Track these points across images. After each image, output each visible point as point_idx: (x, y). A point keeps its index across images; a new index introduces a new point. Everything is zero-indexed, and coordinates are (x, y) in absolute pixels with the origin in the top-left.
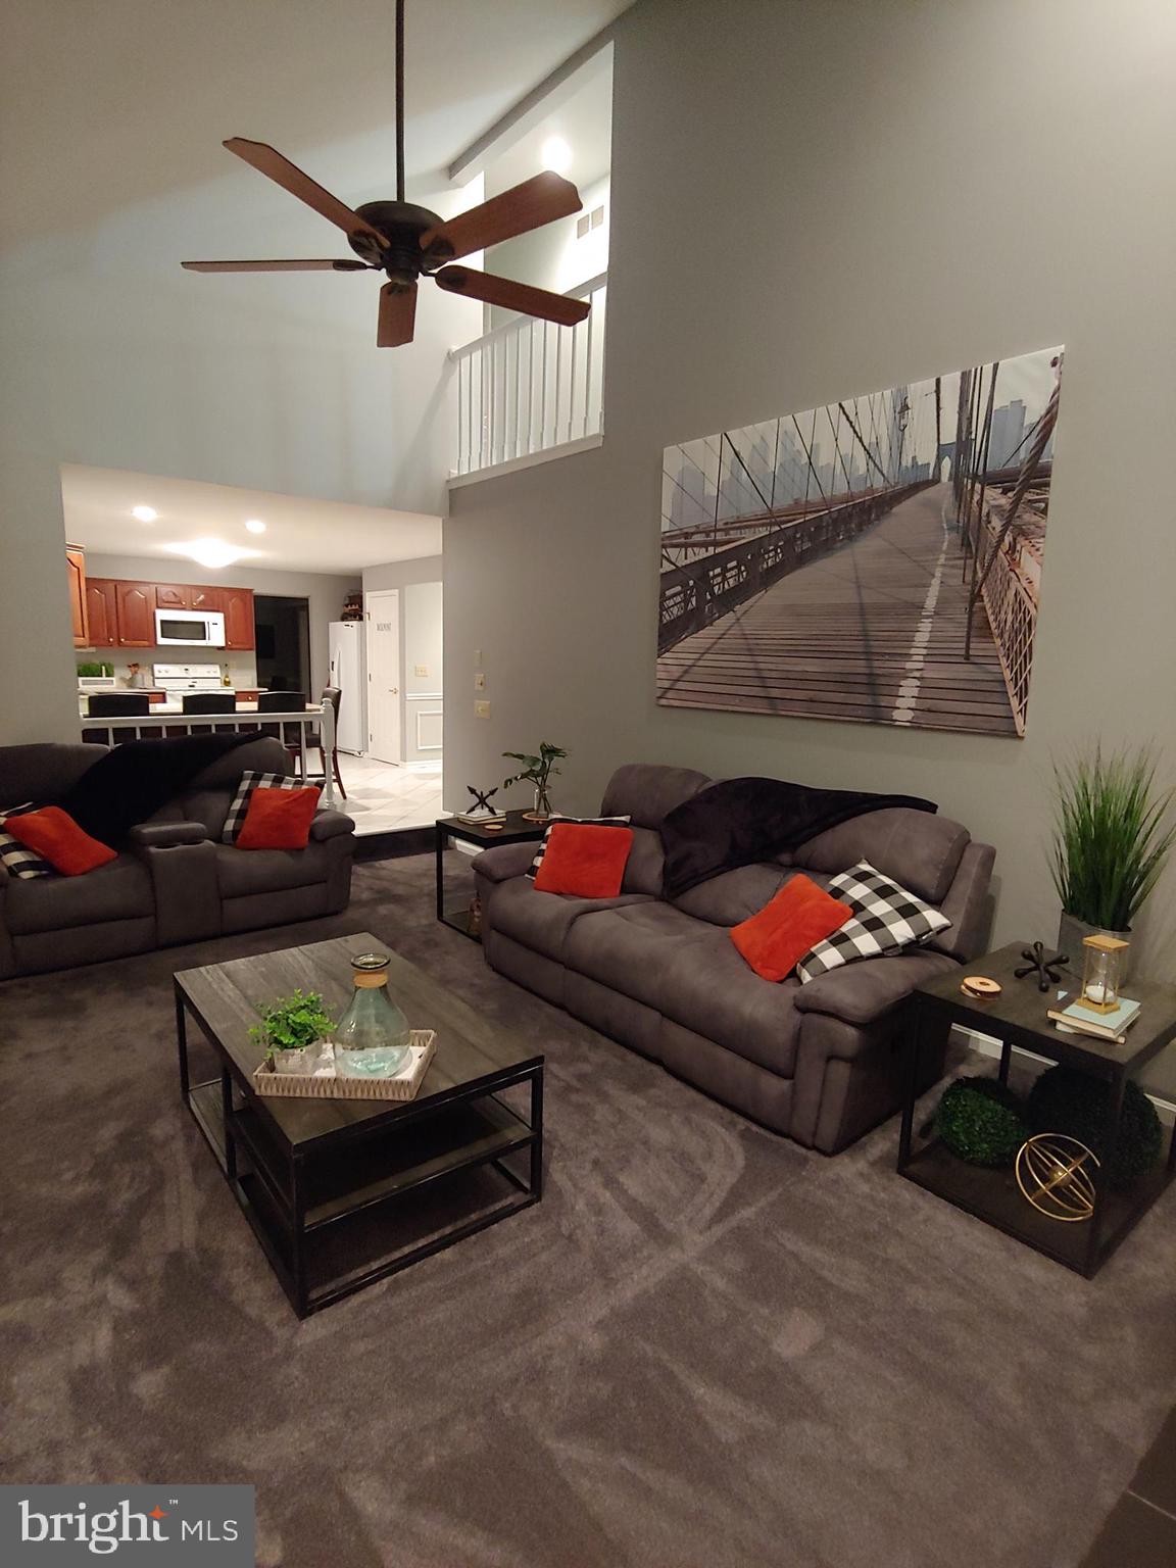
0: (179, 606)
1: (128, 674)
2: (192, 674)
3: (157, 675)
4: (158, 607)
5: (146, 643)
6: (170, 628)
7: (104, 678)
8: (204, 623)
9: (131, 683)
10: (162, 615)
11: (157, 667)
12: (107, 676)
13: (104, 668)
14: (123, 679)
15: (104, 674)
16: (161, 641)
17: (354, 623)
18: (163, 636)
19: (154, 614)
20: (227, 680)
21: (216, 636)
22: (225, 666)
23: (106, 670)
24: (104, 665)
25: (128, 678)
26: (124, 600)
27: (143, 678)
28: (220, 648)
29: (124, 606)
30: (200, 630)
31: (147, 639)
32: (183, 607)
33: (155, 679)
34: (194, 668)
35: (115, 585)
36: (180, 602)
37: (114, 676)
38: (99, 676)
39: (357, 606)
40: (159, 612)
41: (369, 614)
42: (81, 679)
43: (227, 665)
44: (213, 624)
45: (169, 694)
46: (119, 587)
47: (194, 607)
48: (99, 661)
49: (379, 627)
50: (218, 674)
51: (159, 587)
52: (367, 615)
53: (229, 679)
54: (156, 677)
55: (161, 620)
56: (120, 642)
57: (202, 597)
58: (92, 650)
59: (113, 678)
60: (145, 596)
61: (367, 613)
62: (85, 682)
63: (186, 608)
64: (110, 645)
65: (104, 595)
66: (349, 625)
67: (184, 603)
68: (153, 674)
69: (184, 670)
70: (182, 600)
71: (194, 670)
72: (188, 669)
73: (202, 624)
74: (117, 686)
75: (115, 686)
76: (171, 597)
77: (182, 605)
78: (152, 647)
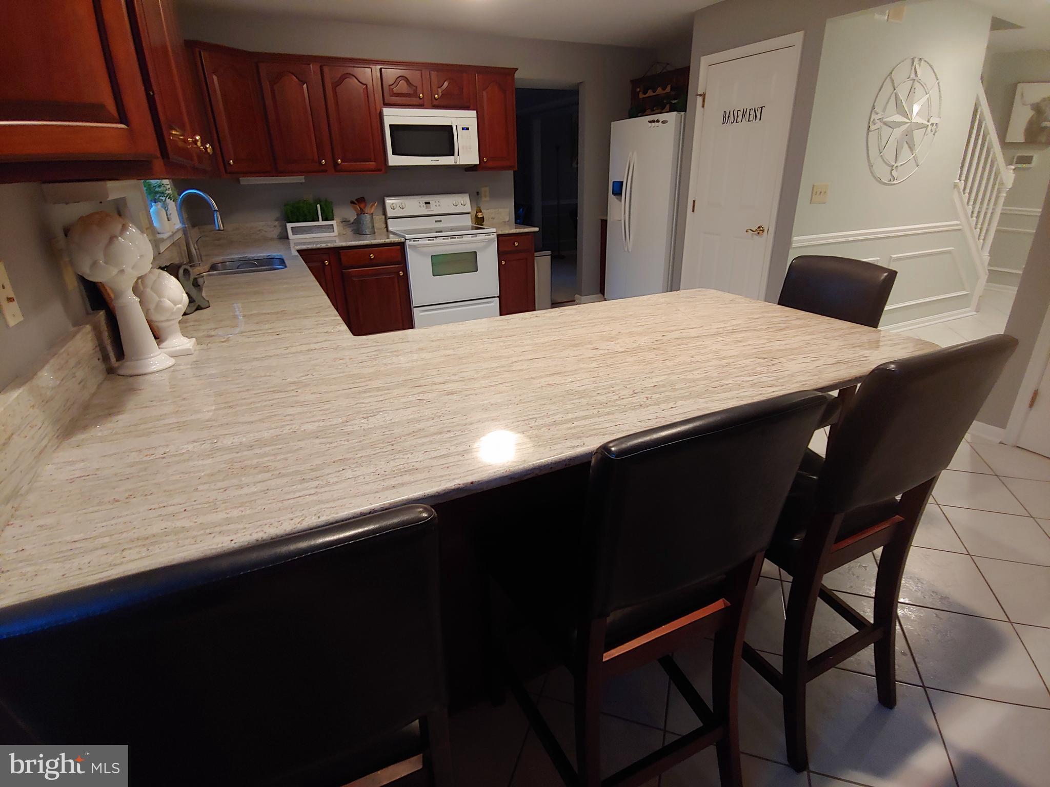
0: (414, 101)
1: (351, 215)
2: (434, 209)
3: (390, 213)
4: (385, 104)
5: (372, 164)
7: (321, 223)
8: (451, 127)
9: (357, 228)
10: (394, 116)
11: (389, 202)
12: (325, 219)
13: (318, 206)
14: (345, 222)
15: (320, 217)
16: (394, 160)
17: (672, 117)
18: (395, 153)
19: (381, 116)
20: (480, 215)
21: (468, 149)
22: (475, 197)
23: (323, 209)
24: (319, 202)
25: (352, 220)
26: (335, 93)
27: (372, 219)
28: (472, 168)
29: (337, 103)
30: (445, 139)
31: (373, 159)
32: (421, 102)
33: (389, 221)
34: (437, 202)
35: (321, 66)
36: (415, 94)
37: (333, 220)
38: (313, 221)
39: (668, 89)
40: (387, 111)
41: (703, 96)
42: (289, 226)
43: (478, 193)
44: (463, 129)
45: (409, 245)
46: (326, 69)
47: (436, 103)
48: (309, 197)
49: (728, 117)
50: (468, 208)
51: (384, 69)
52: (700, 99)
53: (482, 214)
54: (390, 218)
55: (391, 126)
56: (336, 164)
57: (446, 84)
58: (301, 179)
59: (333, 222)
60: (366, 85)
61: (701, 95)
62: (295, 231)
63: (425, 104)
64: (323, 170)
65: (305, 86)
66: (658, 121)
67: (421, 95)
68: (385, 213)
69: (424, 205)
70: (419, 90)
71: (438, 205)
72: (429, 203)
73: (449, 129)
74: (339, 234)
75: (336, 233)
76: (403, 87)
77: (418, 99)
78: (380, 170)
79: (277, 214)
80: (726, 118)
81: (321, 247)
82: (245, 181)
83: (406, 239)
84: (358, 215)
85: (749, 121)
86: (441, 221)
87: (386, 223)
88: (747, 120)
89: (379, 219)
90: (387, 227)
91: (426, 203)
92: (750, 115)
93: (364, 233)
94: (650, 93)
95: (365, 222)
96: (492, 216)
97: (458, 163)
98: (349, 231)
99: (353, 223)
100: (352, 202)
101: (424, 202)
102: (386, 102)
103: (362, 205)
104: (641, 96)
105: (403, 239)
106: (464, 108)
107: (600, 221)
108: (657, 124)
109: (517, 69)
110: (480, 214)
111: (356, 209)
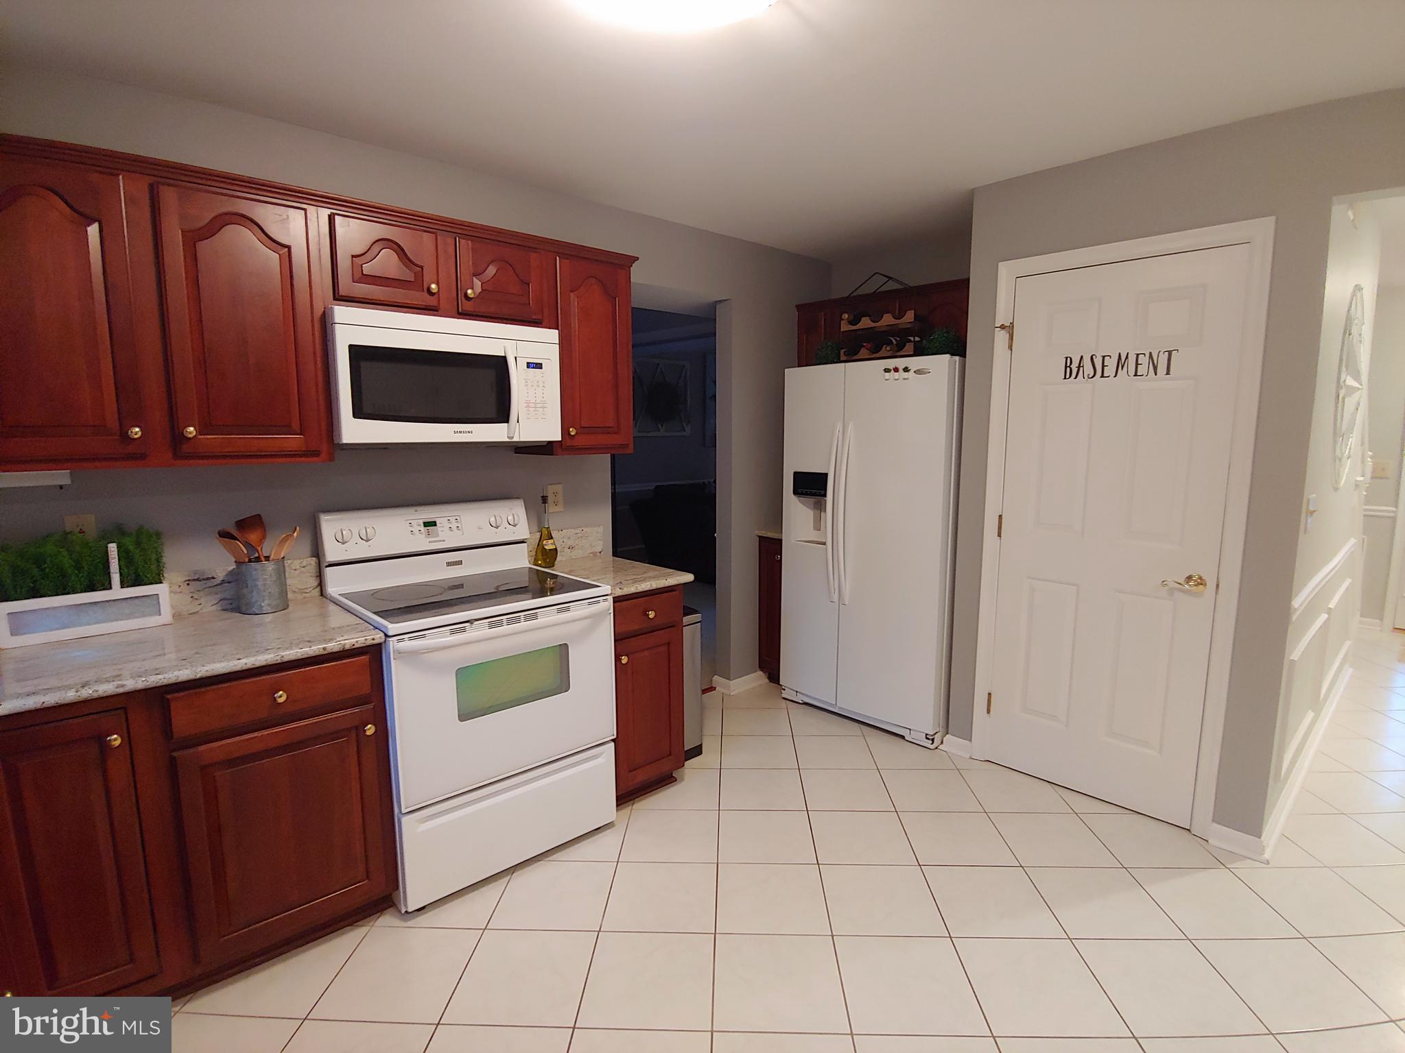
0: (417, 297)
1: (220, 564)
2: (447, 536)
3: (332, 551)
4: (340, 298)
5: (293, 440)
6: (385, 380)
7: (117, 593)
8: (503, 359)
9: (234, 595)
11: (330, 526)
12: (129, 580)
13: (113, 548)
14: (199, 580)
15: (116, 578)
17: (937, 363)
18: (360, 412)
19: (325, 325)
20: (549, 546)
21: (536, 410)
22: (538, 505)
23: (124, 555)
24: (116, 536)
25: (220, 574)
26: (192, 257)
27: (281, 571)
28: (545, 448)
31: (296, 425)
32: (432, 301)
33: (329, 572)
34: (452, 519)
35: (151, 186)
36: (418, 283)
37: (159, 581)
38: (92, 588)
39: (910, 316)
40: (342, 313)
41: (1009, 329)
43: (544, 500)
44: (529, 365)
45: (399, 652)
46: (169, 196)
47: (468, 306)
48: (83, 525)
49: (1079, 367)
50: (523, 529)
51: (340, 218)
52: (1001, 337)
53: (554, 544)
54: (331, 565)
55: (352, 349)
56: (178, 439)
57: (491, 270)
58: (57, 477)
59: (161, 590)
60: (289, 247)
61: (1002, 327)
62: (22, 622)
63: (441, 306)
64: (135, 455)
65: (93, 230)
66: (906, 370)
67: (433, 286)
68: (317, 551)
69: (422, 528)
70: (429, 274)
71: (454, 526)
72: (434, 524)
73: (499, 366)
74: (177, 616)
75: (166, 615)
76: (386, 264)
77: (426, 294)
78: (316, 454)
80: (1070, 369)
81: (95, 695)
83: (386, 636)
84: (238, 563)
85: (1136, 375)
86: (460, 563)
87: (320, 576)
88: (1132, 372)
89: (299, 573)
90: (321, 585)
91: (426, 524)
92: (1137, 364)
93: (255, 610)
94: (865, 323)
95: (260, 583)
96: (570, 543)
97: (516, 439)
98: (208, 605)
99: (223, 582)
100: (225, 535)
101: (421, 522)
102: (343, 291)
103: (253, 537)
104: (845, 327)
105: (379, 637)
106: (530, 322)
107: (758, 538)
108: (902, 374)
109: (638, 259)
110: (551, 541)
111: (234, 552)
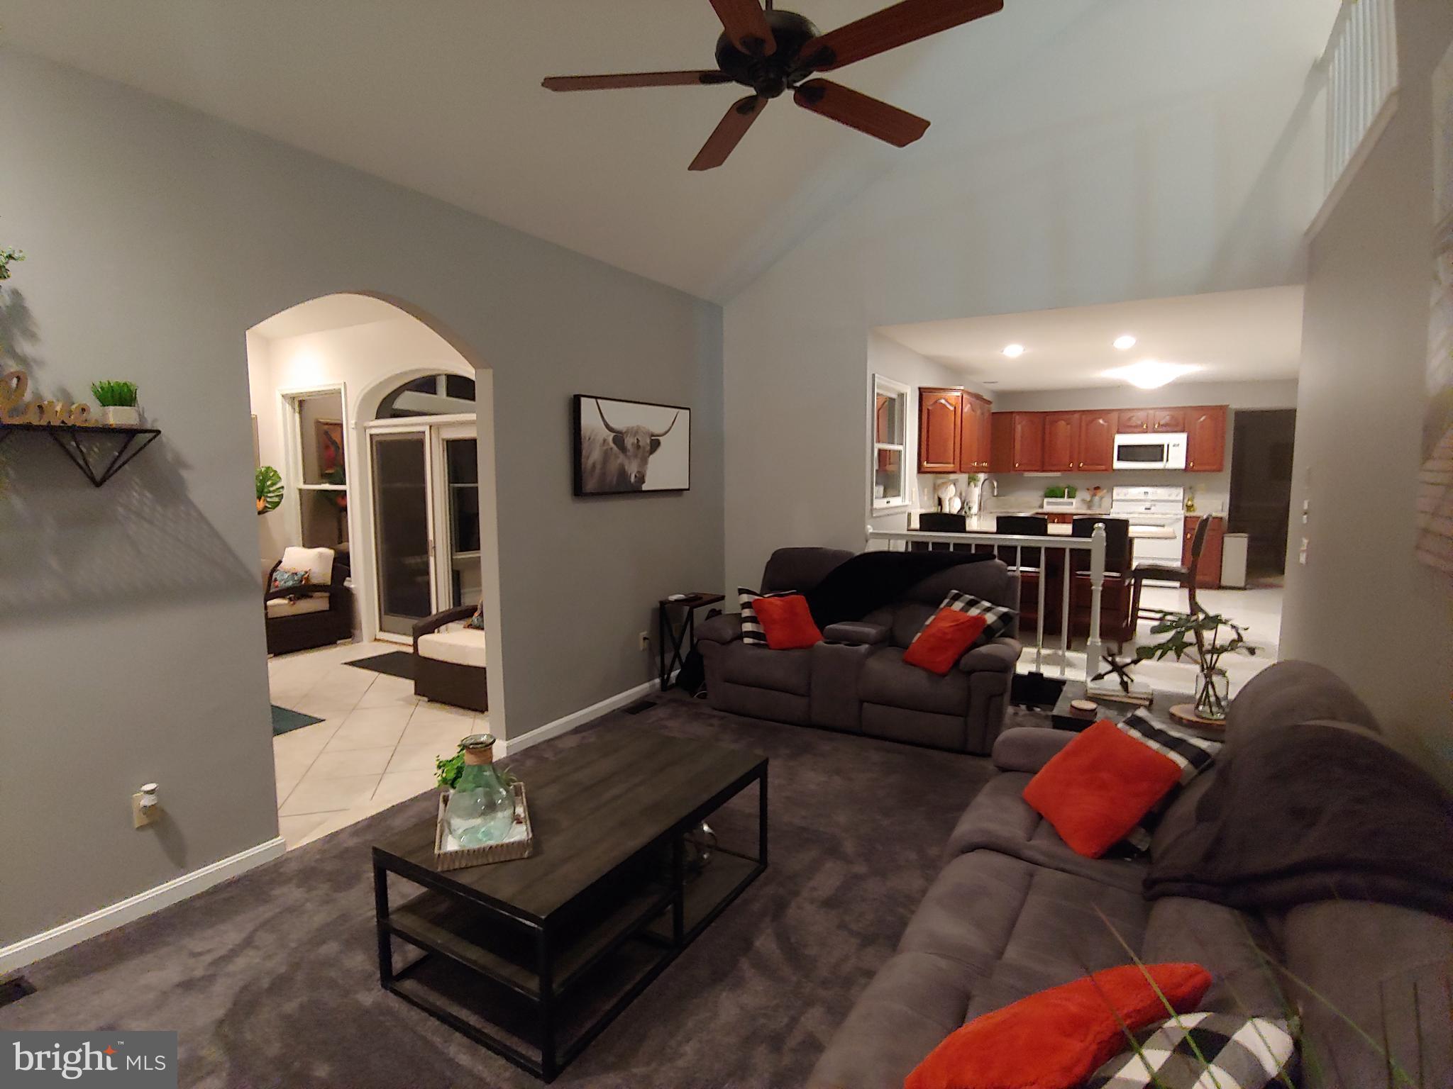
0: (1139, 430)
1: (1088, 497)
2: (1151, 497)
3: (1115, 497)
4: (1117, 433)
5: (1103, 467)
6: (1128, 452)
7: (1067, 500)
8: (1163, 444)
9: (1089, 505)
10: (1121, 440)
11: (1115, 490)
12: (1069, 497)
13: (1066, 490)
14: (1083, 500)
16: (1118, 465)
18: (1119, 460)
19: (1113, 439)
20: (1190, 503)
21: (1177, 458)
23: (1068, 492)
24: (1067, 488)
25: (1088, 499)
26: (1088, 429)
27: (1102, 499)
28: (1181, 470)
29: (1087, 434)
30: (1157, 452)
31: (1104, 464)
32: (1145, 430)
34: (1154, 491)
35: (1080, 415)
36: (1141, 426)
37: (1074, 498)
38: (1065, 497)
40: (1117, 437)
42: (1046, 500)
43: (1191, 487)
44: (1174, 445)
48: (1062, 485)
50: (1181, 497)
53: (1192, 503)
54: (1115, 500)
55: (1119, 447)
56: (1079, 467)
57: (1166, 419)
58: (1058, 474)
59: (1074, 500)
60: (1108, 422)
62: (1049, 503)
63: (1148, 431)
64: (1071, 470)
65: (1069, 426)
67: (1145, 426)
68: (1111, 497)
69: (1143, 493)
70: (1144, 423)
71: (1154, 494)
72: (1147, 492)
73: (1161, 446)
74: (1079, 507)
75: (1077, 506)
76: (1133, 422)
77: (1143, 429)
78: (1108, 471)
79: (1042, 493)
82: (1027, 474)
84: (1092, 496)
87: (1112, 504)
89: (1107, 499)
90: (1111, 506)
91: (1145, 492)
97: (1167, 467)
98: (1085, 507)
99: (1088, 502)
100: (1090, 488)
101: (1143, 491)
102: (1119, 431)
103: (1096, 491)
106: (1178, 433)
111: (1091, 493)
